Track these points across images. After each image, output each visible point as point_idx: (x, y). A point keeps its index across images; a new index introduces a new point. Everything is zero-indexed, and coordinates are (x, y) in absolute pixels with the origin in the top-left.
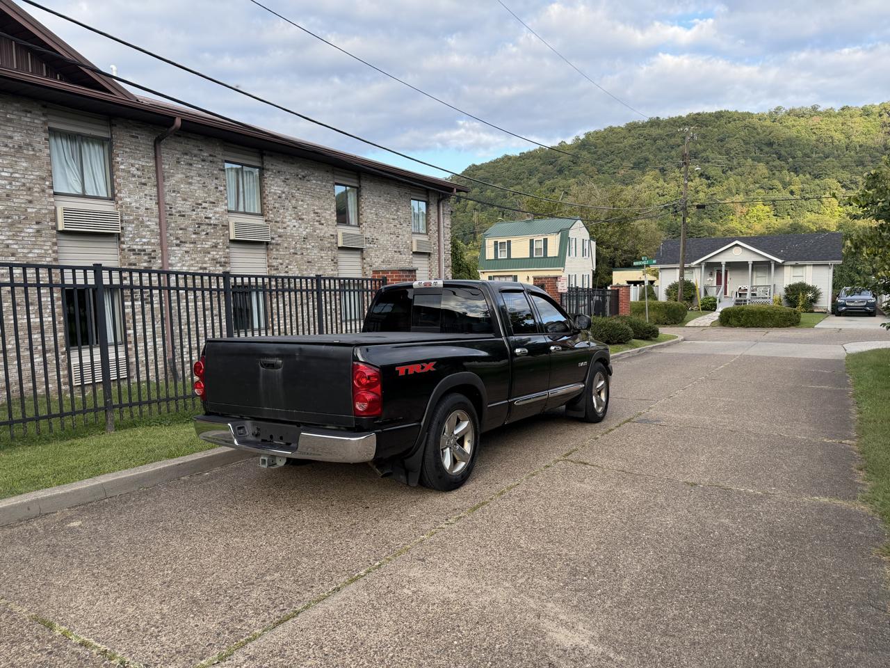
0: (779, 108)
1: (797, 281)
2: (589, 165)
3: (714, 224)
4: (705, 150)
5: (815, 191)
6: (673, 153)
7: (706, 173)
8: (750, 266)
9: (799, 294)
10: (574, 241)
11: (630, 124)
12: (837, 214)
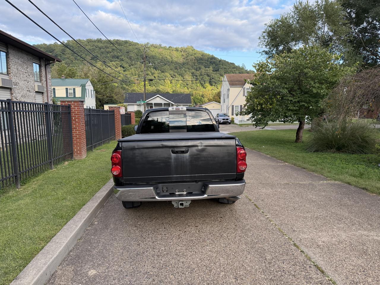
0: (148, 43)
2: (70, 55)
3: (127, 87)
4: (121, 56)
5: (163, 77)
6: (108, 55)
7: (122, 65)
8: (163, 105)
10: (88, 90)
11: (88, 39)
12: (170, 86)
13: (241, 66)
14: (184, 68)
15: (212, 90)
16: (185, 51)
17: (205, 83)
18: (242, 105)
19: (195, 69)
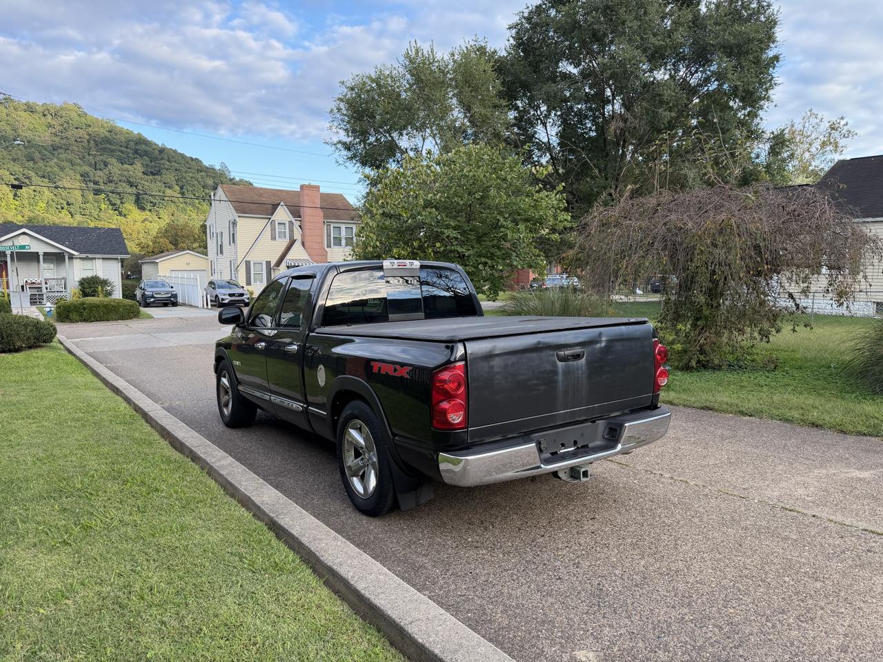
1: (89, 274)
8: (41, 258)
9: (97, 288)
12: (13, 206)
13: (217, 167)
14: (55, 160)
15: (146, 222)
16: (56, 115)
17: (122, 203)
18: (270, 262)
19: (90, 165)
